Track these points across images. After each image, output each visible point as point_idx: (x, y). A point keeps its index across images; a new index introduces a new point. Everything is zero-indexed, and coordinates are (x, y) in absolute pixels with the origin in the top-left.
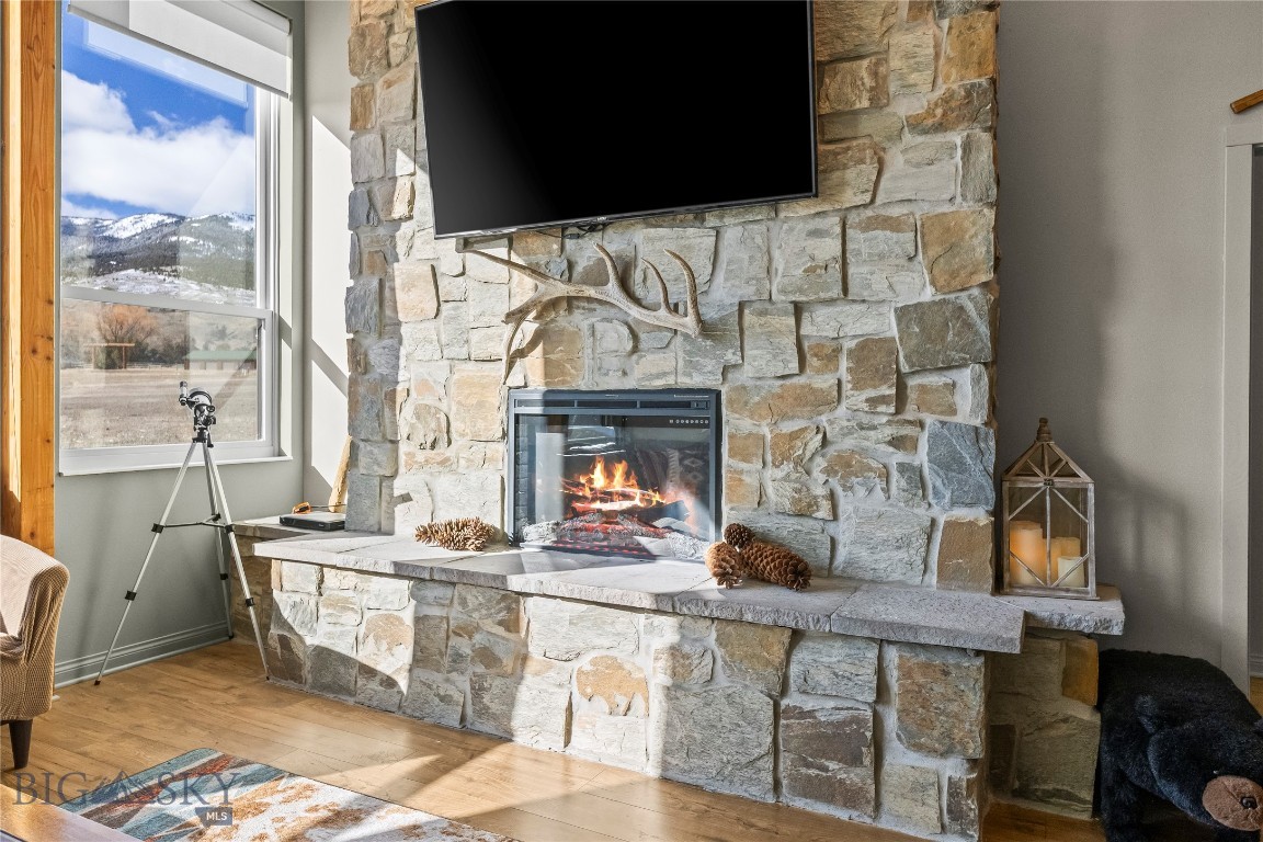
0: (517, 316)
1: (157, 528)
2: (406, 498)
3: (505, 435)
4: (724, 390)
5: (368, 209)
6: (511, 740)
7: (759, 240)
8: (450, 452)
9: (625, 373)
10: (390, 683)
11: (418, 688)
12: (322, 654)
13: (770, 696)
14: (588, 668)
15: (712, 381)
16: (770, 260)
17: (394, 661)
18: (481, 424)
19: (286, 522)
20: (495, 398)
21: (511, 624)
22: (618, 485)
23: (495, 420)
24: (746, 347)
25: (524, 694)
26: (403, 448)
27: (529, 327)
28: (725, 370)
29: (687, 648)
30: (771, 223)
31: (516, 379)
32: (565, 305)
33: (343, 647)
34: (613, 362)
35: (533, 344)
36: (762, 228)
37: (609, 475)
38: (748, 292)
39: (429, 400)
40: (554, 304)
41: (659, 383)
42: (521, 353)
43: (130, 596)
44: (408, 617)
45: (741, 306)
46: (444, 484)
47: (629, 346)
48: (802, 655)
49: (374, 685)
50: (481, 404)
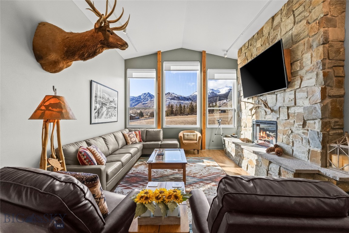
0: (251, 110)
1: (215, 134)
2: (242, 134)
3: (252, 127)
4: (278, 121)
5: (239, 96)
6: (241, 167)
7: (283, 96)
8: (246, 128)
9: (265, 118)
10: (233, 157)
11: (235, 158)
12: (228, 152)
13: (267, 170)
14: (249, 160)
15: (276, 120)
16: (284, 99)
17: (233, 154)
18: (249, 125)
19: (231, 136)
20: (251, 121)
21: (242, 152)
22: (264, 135)
23: (251, 124)
24: (280, 114)
25: (243, 161)
26: (242, 127)
27: (254, 111)
28: (277, 118)
29: (258, 160)
30: (284, 93)
31: (253, 119)
32: (258, 107)
33: (230, 152)
34: (263, 116)
35: (255, 113)
36: (283, 94)
37: (263, 134)
38: (280, 105)
39: (245, 121)
40: (256, 107)
41: (269, 120)
42: (253, 115)
43: (213, 141)
44: (235, 149)
45: (280, 107)
46: (246, 133)
47: (265, 114)
48: (271, 165)
49: (232, 157)
50: (249, 122)
